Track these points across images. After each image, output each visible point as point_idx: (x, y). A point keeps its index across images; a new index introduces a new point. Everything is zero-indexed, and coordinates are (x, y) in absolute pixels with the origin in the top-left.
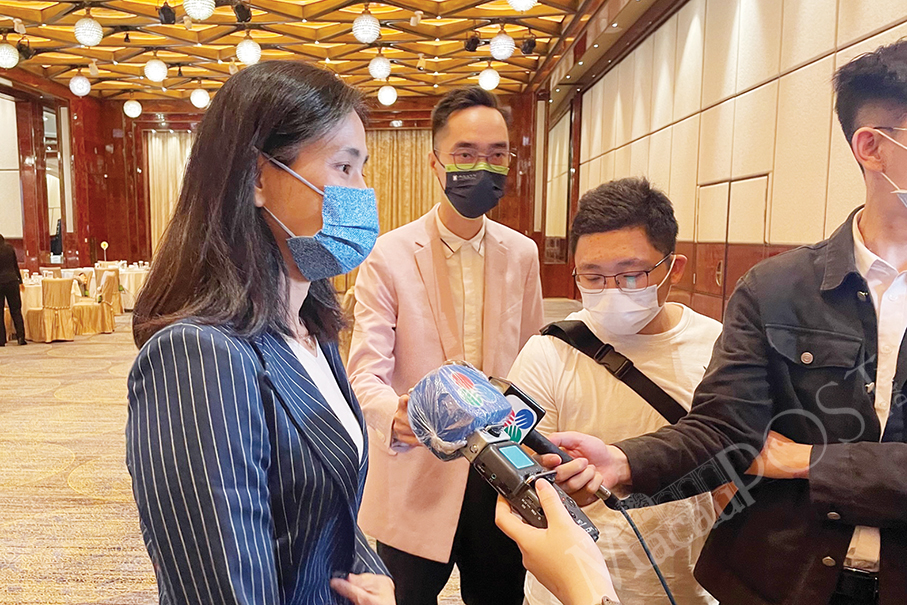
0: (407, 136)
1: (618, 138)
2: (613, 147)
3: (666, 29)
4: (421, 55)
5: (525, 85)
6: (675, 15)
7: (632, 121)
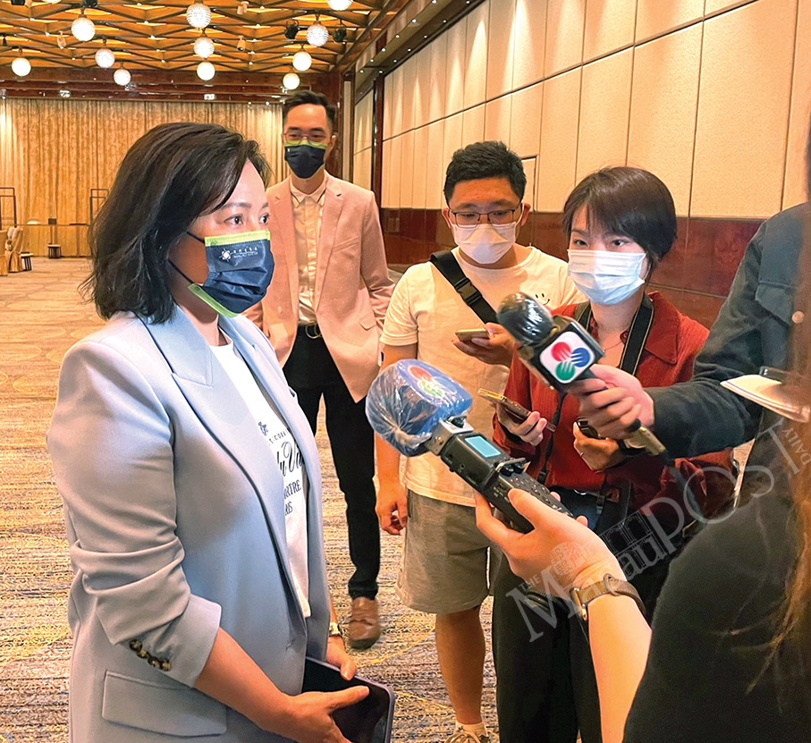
0: (221, 109)
1: (417, 120)
2: (413, 127)
3: (457, 28)
4: (241, 37)
5: (332, 67)
6: (465, 18)
7: (429, 104)
